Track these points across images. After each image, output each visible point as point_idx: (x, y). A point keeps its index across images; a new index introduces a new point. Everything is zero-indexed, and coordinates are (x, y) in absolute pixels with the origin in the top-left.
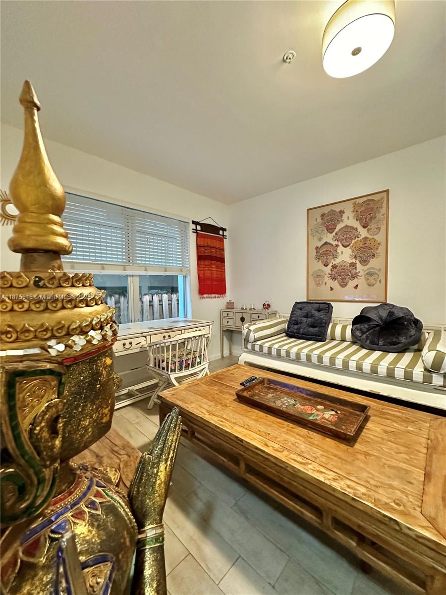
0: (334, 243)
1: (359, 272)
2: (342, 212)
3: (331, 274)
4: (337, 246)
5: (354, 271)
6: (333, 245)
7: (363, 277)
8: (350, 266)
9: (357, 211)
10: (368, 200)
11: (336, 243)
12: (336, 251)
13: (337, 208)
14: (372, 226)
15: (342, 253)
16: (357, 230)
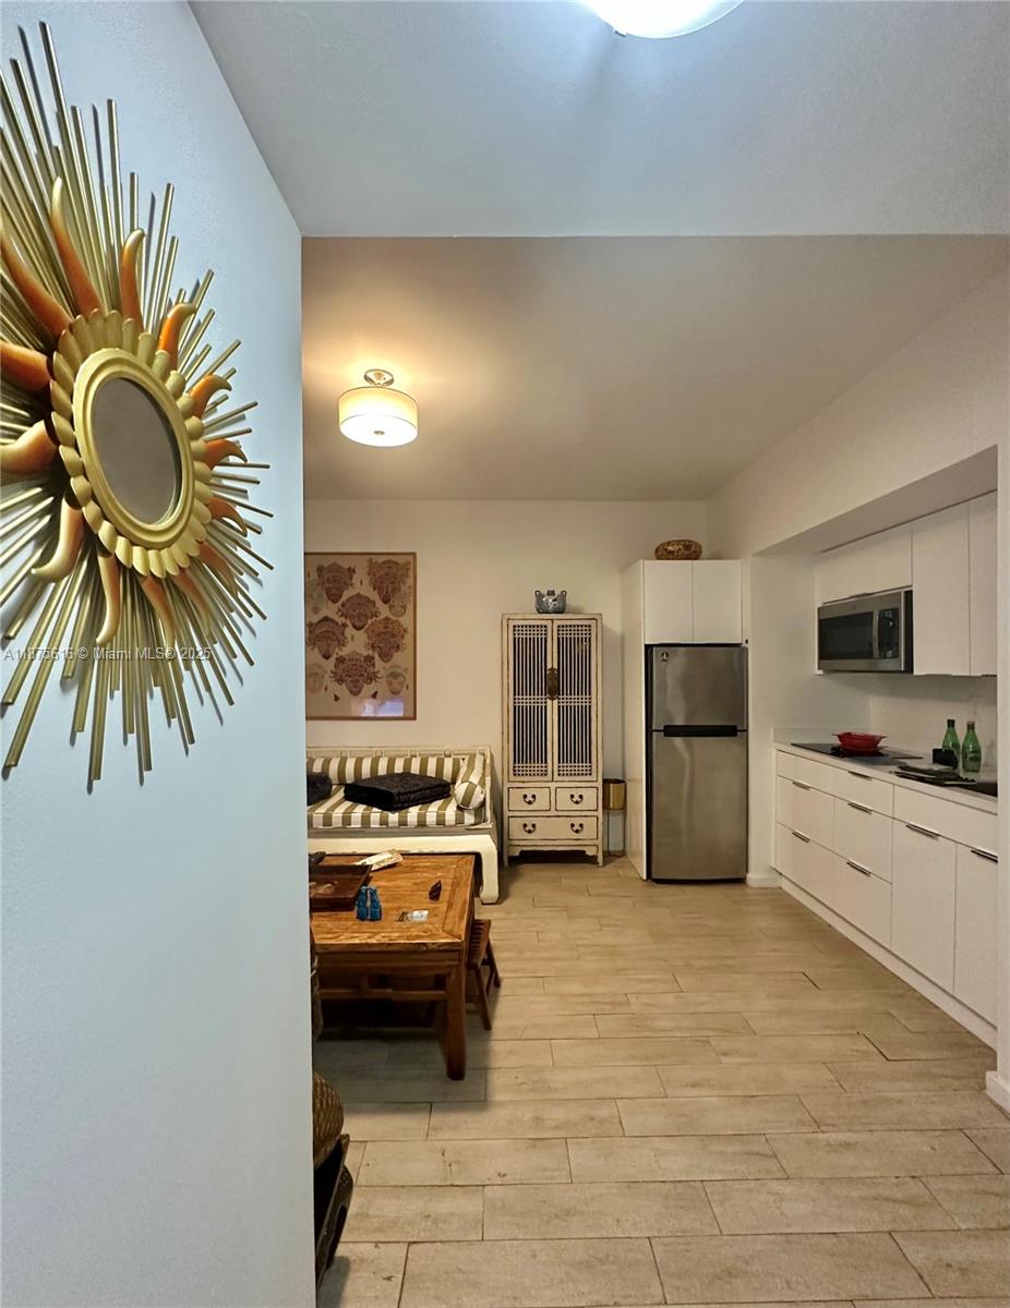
0: (341, 620)
1: (378, 672)
2: (351, 571)
3: (335, 673)
4: (345, 625)
5: (371, 670)
6: (337, 624)
7: (384, 681)
8: (365, 661)
9: (374, 574)
10: (390, 561)
11: (343, 620)
12: (343, 634)
13: (345, 563)
14: (395, 601)
15: (353, 638)
16: (374, 603)
